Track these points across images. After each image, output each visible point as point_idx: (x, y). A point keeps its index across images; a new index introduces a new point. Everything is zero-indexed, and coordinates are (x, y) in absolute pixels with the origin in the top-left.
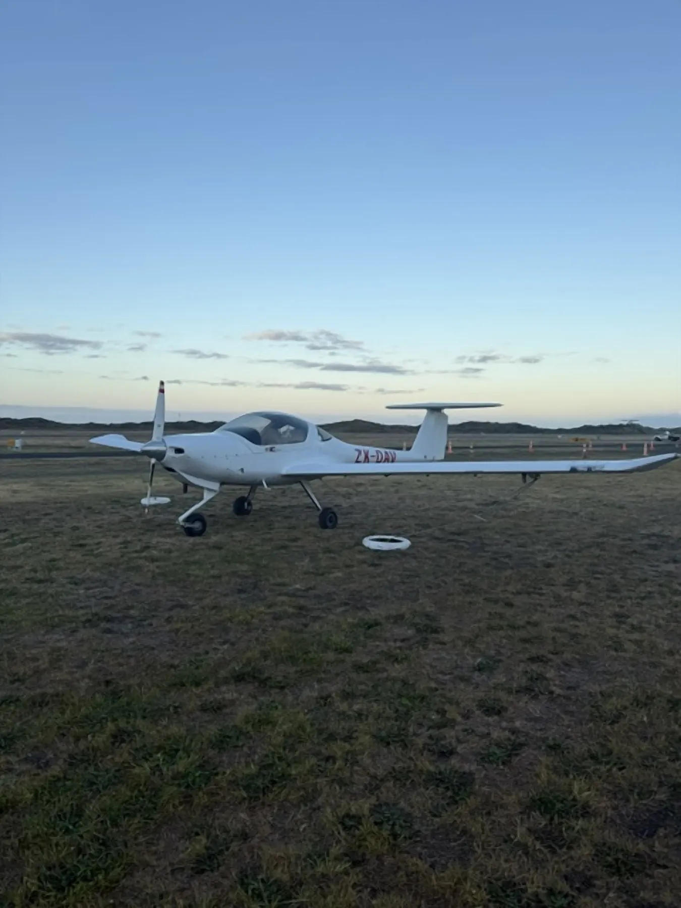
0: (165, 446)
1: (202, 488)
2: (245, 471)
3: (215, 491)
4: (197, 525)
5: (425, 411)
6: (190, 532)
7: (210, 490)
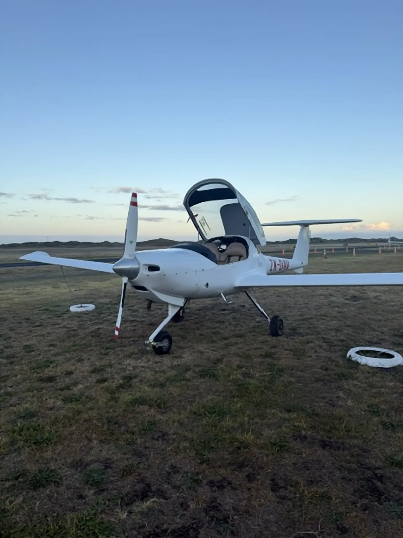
0: (139, 264)
1: (167, 304)
2: (209, 285)
3: (178, 306)
4: (165, 343)
5: (299, 227)
6: (159, 351)
7: (174, 306)
